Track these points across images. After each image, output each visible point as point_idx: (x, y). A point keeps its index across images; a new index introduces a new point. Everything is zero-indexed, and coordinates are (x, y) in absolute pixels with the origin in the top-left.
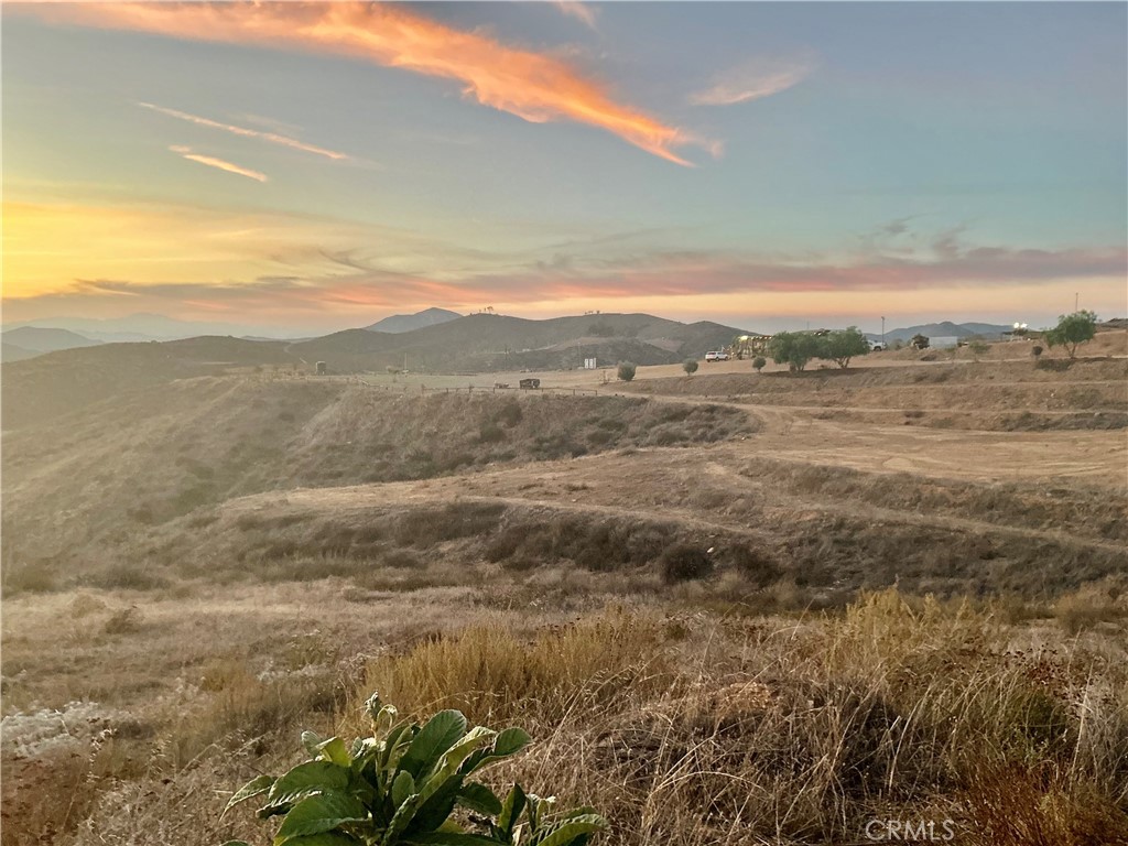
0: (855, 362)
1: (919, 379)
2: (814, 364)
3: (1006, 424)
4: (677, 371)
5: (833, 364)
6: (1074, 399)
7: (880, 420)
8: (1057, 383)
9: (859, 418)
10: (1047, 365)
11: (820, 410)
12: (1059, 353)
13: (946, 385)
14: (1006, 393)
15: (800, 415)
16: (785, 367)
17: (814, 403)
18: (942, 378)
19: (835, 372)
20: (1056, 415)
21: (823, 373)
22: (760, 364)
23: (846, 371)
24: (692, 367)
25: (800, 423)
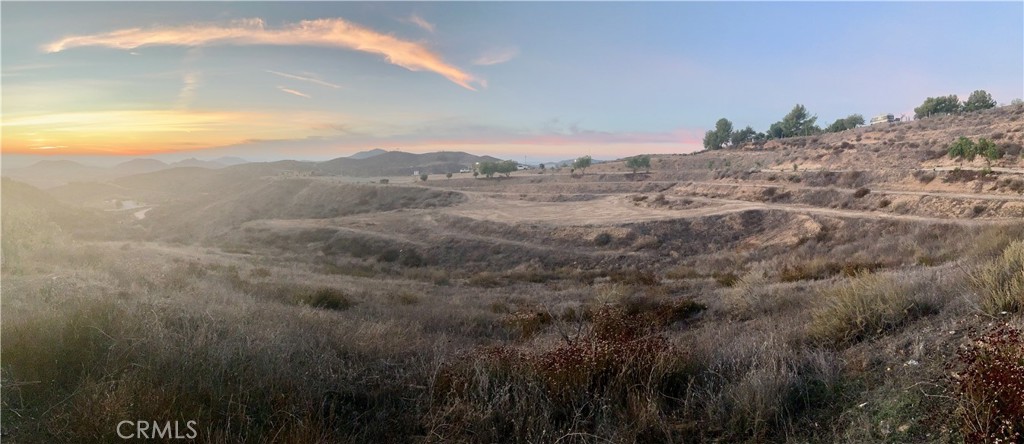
0: (512, 174)
1: (532, 181)
2: (496, 175)
3: (554, 200)
4: (444, 177)
5: (504, 175)
6: (580, 189)
7: (512, 198)
8: (576, 183)
9: (505, 197)
10: (575, 176)
11: (492, 194)
12: (578, 171)
13: (540, 184)
14: (557, 187)
15: (484, 196)
16: (485, 176)
17: (492, 191)
18: (540, 181)
19: (504, 178)
20: (571, 195)
21: (501, 178)
22: (476, 174)
23: (509, 178)
24: (450, 176)
25: (482, 199)
